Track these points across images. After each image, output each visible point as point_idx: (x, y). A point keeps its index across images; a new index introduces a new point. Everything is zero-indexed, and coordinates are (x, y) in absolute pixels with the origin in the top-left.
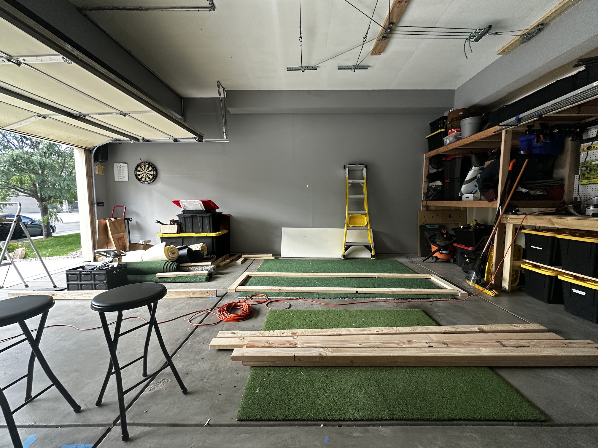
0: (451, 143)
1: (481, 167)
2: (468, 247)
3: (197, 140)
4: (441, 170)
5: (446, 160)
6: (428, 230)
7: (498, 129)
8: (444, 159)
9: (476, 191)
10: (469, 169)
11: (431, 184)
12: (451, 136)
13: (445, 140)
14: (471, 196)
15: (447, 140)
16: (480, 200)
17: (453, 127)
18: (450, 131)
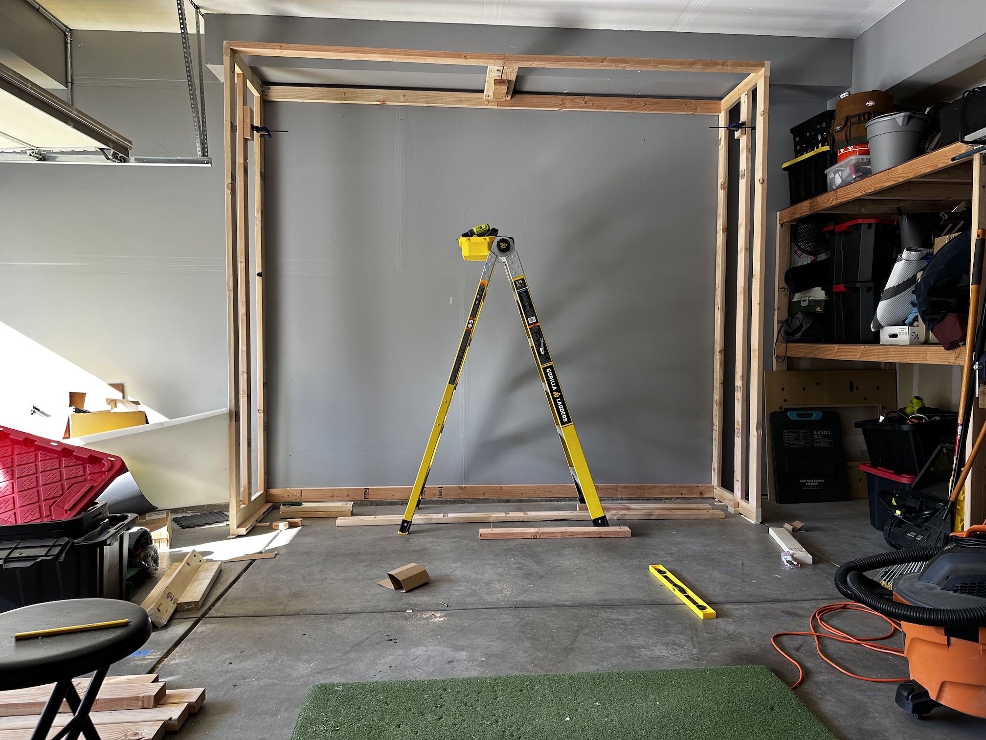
0: (845, 184)
1: (926, 251)
2: (899, 473)
3: (110, 157)
4: (822, 257)
5: (834, 229)
6: (794, 426)
7: (963, 151)
8: (831, 227)
9: (916, 319)
10: (894, 257)
11: (797, 297)
12: (846, 166)
13: (831, 176)
14: (903, 333)
15: (836, 176)
16: (927, 342)
17: (848, 143)
18: (842, 150)
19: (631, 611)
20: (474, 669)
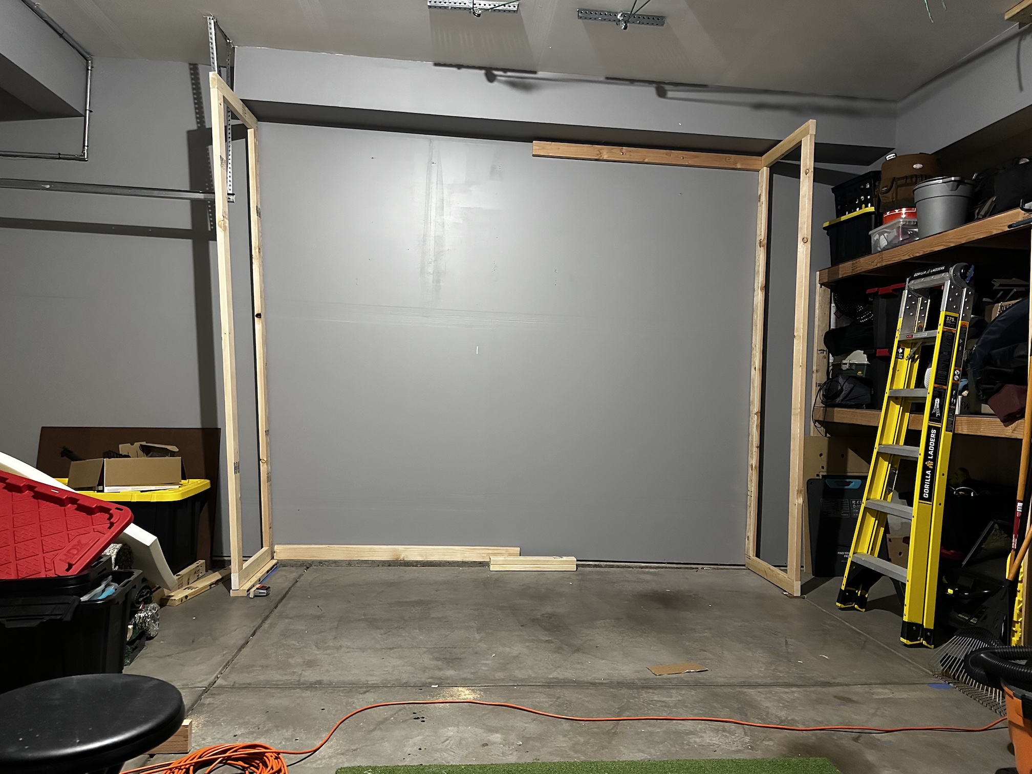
0: (891, 246)
5: (878, 292)
6: (832, 494)
7: (1020, 219)
8: (874, 289)
12: (891, 227)
13: (875, 237)
15: (881, 238)
16: (978, 413)
17: (896, 203)
18: (888, 213)
19: (674, 691)
20: (511, 754)
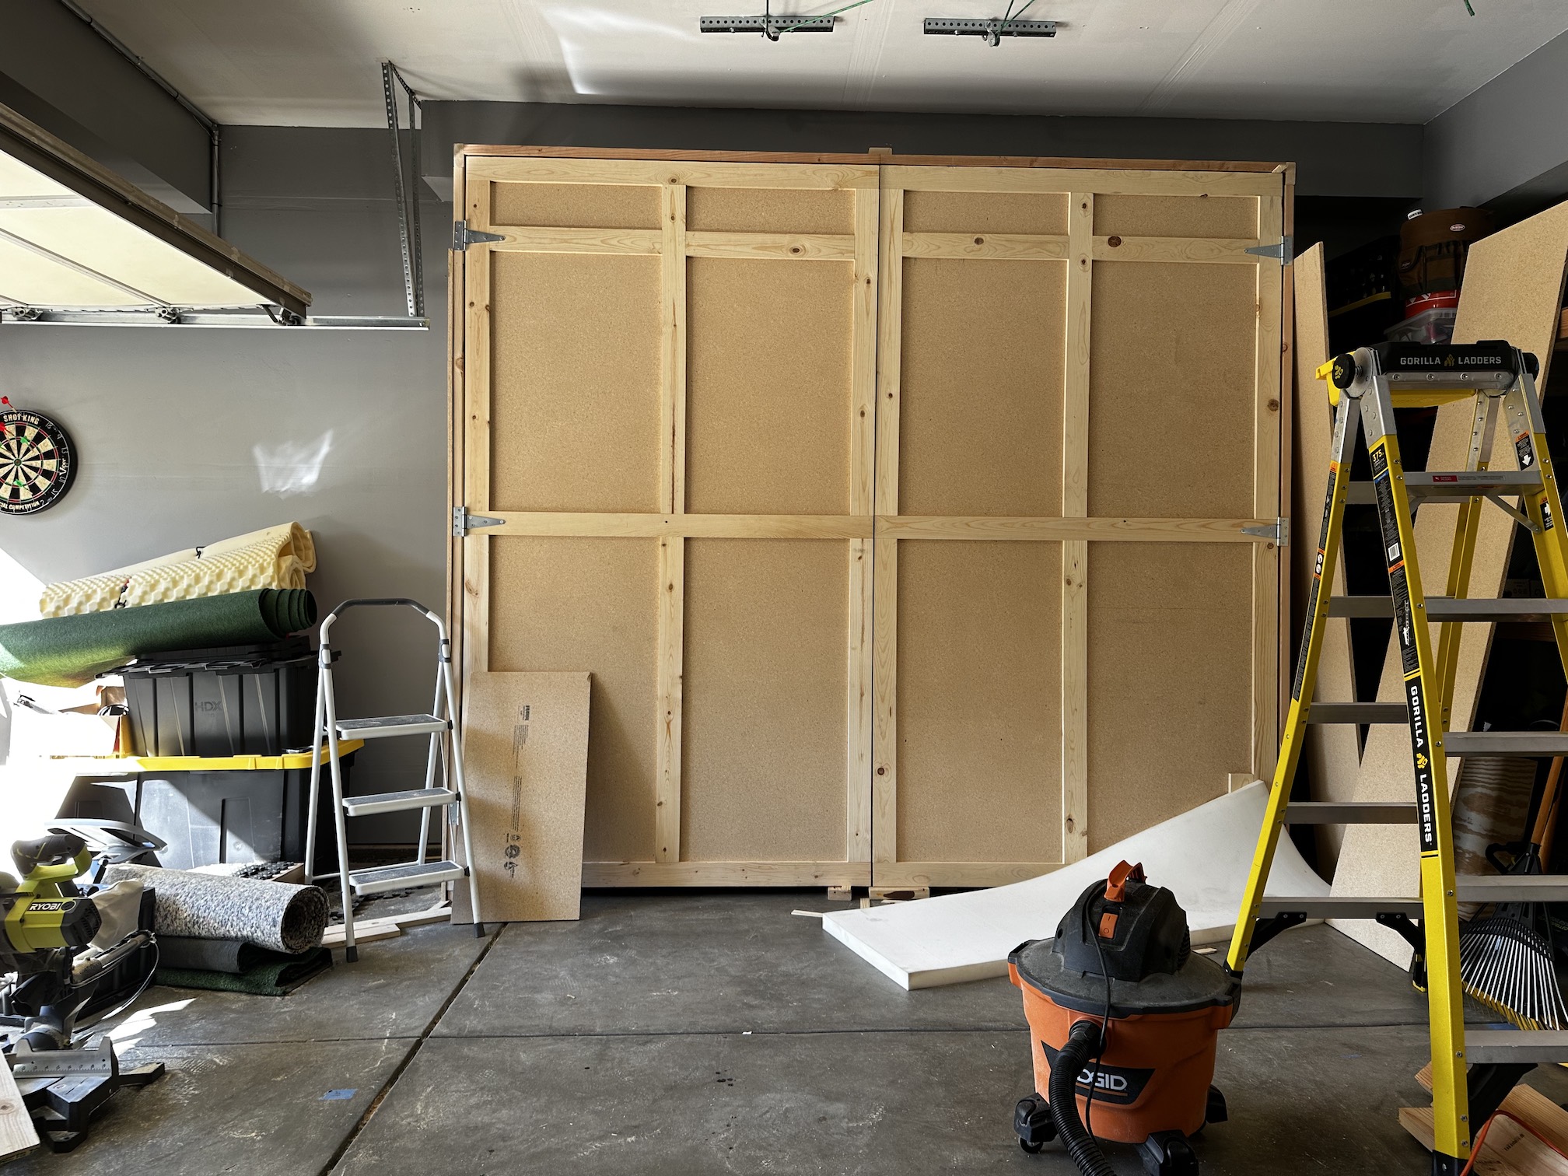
3: (279, 317)
12: (1418, 324)
17: (1422, 288)
18: (1412, 300)
